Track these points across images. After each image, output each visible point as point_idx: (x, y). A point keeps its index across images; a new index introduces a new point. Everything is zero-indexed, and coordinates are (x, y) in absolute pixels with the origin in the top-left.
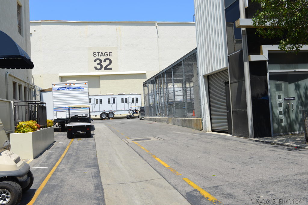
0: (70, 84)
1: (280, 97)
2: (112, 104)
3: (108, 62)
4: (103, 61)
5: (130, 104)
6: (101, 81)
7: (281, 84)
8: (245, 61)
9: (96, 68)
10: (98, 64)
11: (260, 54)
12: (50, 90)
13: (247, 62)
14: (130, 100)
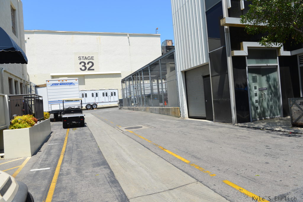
0: (63, 80)
1: (255, 88)
2: (95, 97)
3: (90, 64)
4: (87, 63)
5: (109, 97)
6: (85, 79)
7: (257, 76)
8: (228, 56)
9: (81, 69)
10: (83, 66)
11: (240, 50)
12: (45, 86)
13: (230, 56)
14: (109, 94)
